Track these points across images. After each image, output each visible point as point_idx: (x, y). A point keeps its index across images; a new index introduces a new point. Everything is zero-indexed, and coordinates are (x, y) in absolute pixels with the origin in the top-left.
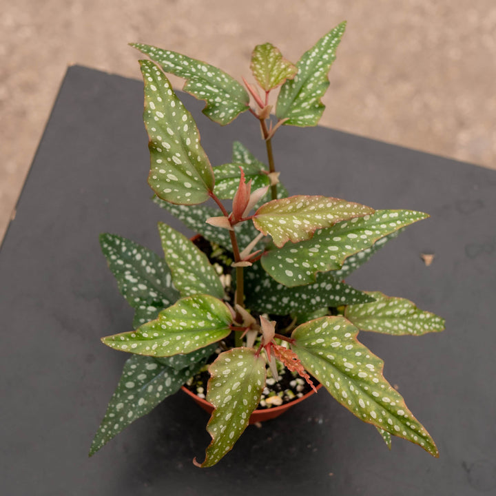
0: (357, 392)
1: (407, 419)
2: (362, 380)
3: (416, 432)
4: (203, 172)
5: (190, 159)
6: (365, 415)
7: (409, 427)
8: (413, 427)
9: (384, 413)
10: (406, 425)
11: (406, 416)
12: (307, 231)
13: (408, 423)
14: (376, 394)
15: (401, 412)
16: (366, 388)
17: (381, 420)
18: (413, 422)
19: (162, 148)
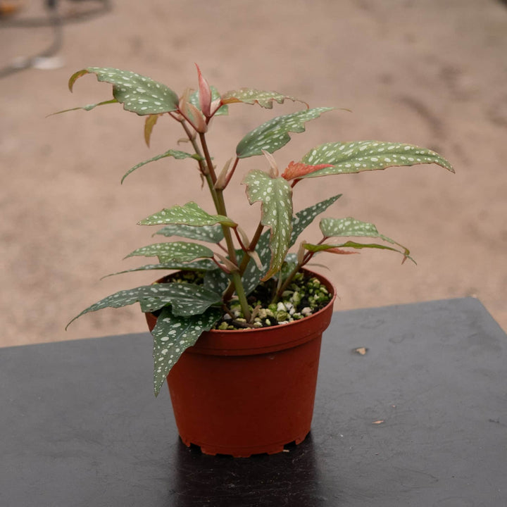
0: (366, 158)
1: (415, 150)
2: (365, 151)
3: (427, 155)
4: (165, 94)
5: (150, 88)
6: (381, 164)
7: (420, 154)
8: (422, 152)
9: (395, 156)
10: (416, 154)
11: (413, 148)
12: (267, 102)
13: (417, 152)
14: (381, 150)
15: (407, 148)
16: (371, 152)
17: (395, 161)
18: (420, 150)
19: (125, 87)
